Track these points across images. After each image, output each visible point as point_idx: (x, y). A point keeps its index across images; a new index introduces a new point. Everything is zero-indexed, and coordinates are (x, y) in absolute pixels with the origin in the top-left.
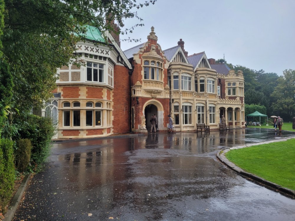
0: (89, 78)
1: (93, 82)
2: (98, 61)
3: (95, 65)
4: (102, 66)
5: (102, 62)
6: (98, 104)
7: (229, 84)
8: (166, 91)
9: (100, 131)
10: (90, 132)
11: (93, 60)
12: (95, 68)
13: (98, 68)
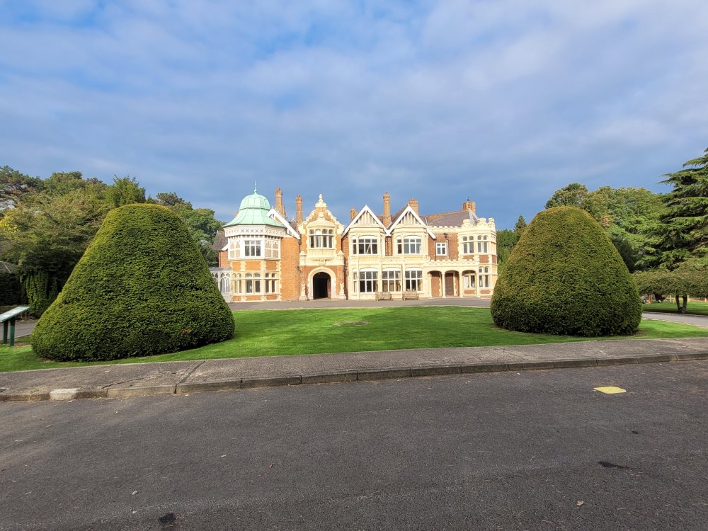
0: (247, 254)
1: (250, 257)
2: (255, 239)
3: (253, 242)
4: (258, 242)
5: (259, 238)
6: (257, 275)
7: (465, 239)
8: (339, 258)
9: (259, 297)
10: (248, 298)
11: (250, 239)
12: (253, 245)
13: (255, 245)
